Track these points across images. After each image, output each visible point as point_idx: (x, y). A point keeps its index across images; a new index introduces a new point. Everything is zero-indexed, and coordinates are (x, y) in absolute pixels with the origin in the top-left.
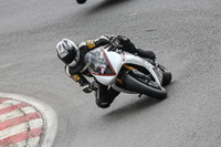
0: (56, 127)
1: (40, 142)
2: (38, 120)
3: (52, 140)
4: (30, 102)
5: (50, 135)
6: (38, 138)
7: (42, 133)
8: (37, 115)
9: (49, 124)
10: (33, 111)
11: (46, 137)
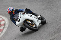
0: (8, 23)
1: (4, 28)
2: (3, 22)
3: (7, 27)
4: (1, 17)
5: (7, 26)
6: (3, 26)
7: (4, 25)
8: (3, 20)
9: (6, 23)
10: (2, 19)
11: (6, 26)
